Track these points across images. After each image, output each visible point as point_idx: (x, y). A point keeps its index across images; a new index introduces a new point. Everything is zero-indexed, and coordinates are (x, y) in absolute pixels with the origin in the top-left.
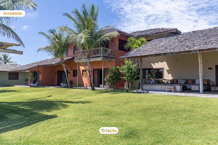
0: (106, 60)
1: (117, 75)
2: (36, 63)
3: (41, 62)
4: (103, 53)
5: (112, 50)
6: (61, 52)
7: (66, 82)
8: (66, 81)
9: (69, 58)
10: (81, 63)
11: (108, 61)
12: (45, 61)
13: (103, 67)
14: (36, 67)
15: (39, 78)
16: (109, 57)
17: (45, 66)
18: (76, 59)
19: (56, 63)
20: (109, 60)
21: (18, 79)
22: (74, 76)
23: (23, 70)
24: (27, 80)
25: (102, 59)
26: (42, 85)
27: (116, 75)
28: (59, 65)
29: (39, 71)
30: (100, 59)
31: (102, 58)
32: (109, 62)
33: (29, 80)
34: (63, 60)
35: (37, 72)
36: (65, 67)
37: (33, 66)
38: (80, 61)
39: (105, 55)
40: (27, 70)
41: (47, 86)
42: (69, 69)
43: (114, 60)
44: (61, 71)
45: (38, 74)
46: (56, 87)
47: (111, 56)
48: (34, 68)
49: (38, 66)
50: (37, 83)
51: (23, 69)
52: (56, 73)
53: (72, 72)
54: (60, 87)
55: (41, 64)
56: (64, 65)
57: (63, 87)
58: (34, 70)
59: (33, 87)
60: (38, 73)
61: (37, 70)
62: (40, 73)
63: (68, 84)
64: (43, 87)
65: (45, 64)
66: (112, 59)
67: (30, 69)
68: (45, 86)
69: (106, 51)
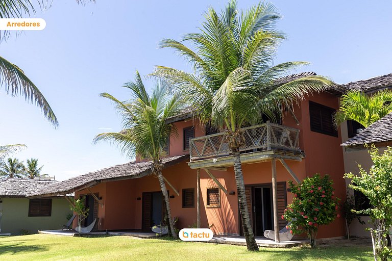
0: (280, 158)
1: (323, 201)
2: (91, 175)
3: (103, 172)
4: (272, 140)
5: (294, 130)
6: (155, 143)
7: (168, 223)
8: (168, 219)
9: (173, 159)
10: (207, 171)
11: (286, 161)
12: (112, 169)
13: (275, 180)
14: (91, 184)
15: (97, 211)
16: (289, 151)
17: (112, 180)
18: (194, 160)
19: (140, 173)
20: (289, 157)
21: (50, 215)
22: (184, 205)
23: (60, 193)
24: (69, 217)
25: (269, 155)
26: (105, 231)
27: (321, 203)
28: (147, 178)
29: (97, 195)
30: (263, 157)
31: (272, 153)
32: (290, 163)
33: (73, 217)
34: (159, 163)
35: (94, 196)
36: (165, 182)
37: (85, 181)
38: (205, 165)
39: (276, 144)
40: (70, 191)
41: (117, 233)
42: (173, 188)
43: (300, 159)
44: (152, 193)
45: (97, 202)
46: (140, 235)
47: (292, 148)
48: (86, 187)
49: (96, 181)
50: (93, 225)
51: (61, 190)
52: (139, 199)
53: (179, 195)
54: (150, 236)
55: (104, 177)
56: (160, 176)
57: (158, 237)
58: (86, 193)
59: (82, 235)
60: (97, 199)
61: (92, 192)
62: (101, 198)
63: (172, 228)
64: (108, 235)
65: (114, 175)
66: (296, 157)
67: (75, 188)
68: (111, 233)
69: (278, 134)
